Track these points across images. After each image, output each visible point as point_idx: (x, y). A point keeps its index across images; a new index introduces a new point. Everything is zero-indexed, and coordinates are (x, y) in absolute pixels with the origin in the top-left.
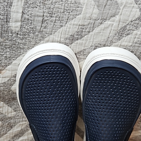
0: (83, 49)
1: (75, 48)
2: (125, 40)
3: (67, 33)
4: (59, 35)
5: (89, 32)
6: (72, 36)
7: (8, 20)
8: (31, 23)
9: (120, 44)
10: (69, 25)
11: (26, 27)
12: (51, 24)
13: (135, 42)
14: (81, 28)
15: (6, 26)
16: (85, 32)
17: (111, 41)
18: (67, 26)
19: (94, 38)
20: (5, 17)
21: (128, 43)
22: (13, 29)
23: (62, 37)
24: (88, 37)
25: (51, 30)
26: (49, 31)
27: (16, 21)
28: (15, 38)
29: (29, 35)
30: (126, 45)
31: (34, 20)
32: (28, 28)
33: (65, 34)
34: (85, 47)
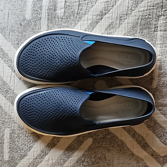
0: (111, 22)
1: (105, 23)
2: (141, 6)
3: (97, 11)
4: (91, 14)
5: (113, 6)
6: (101, 12)
7: (56, 9)
8: (71, 8)
9: (138, 10)
10: (98, 4)
11: (68, 12)
12: (85, 6)
13: (149, 6)
14: (107, 5)
15: (54, 13)
16: (110, 6)
17: (131, 9)
18: (97, 5)
19: (118, 9)
20: (54, 7)
21: (144, 8)
22: (59, 15)
23: (94, 15)
24: (113, 10)
25: (85, 11)
26: (84, 12)
27: (61, 9)
28: (61, 22)
29: (70, 18)
30: (143, 10)
31: (73, 6)
32: (70, 12)
33: (96, 11)
34: (113, 20)
